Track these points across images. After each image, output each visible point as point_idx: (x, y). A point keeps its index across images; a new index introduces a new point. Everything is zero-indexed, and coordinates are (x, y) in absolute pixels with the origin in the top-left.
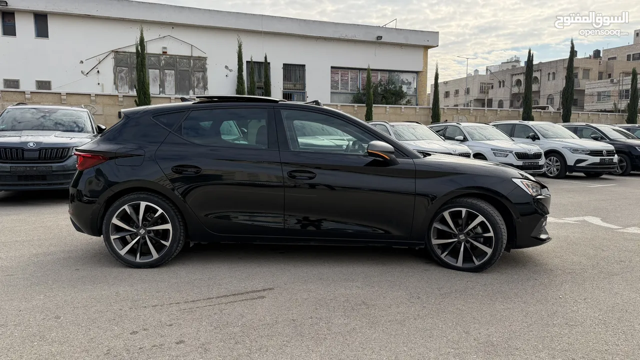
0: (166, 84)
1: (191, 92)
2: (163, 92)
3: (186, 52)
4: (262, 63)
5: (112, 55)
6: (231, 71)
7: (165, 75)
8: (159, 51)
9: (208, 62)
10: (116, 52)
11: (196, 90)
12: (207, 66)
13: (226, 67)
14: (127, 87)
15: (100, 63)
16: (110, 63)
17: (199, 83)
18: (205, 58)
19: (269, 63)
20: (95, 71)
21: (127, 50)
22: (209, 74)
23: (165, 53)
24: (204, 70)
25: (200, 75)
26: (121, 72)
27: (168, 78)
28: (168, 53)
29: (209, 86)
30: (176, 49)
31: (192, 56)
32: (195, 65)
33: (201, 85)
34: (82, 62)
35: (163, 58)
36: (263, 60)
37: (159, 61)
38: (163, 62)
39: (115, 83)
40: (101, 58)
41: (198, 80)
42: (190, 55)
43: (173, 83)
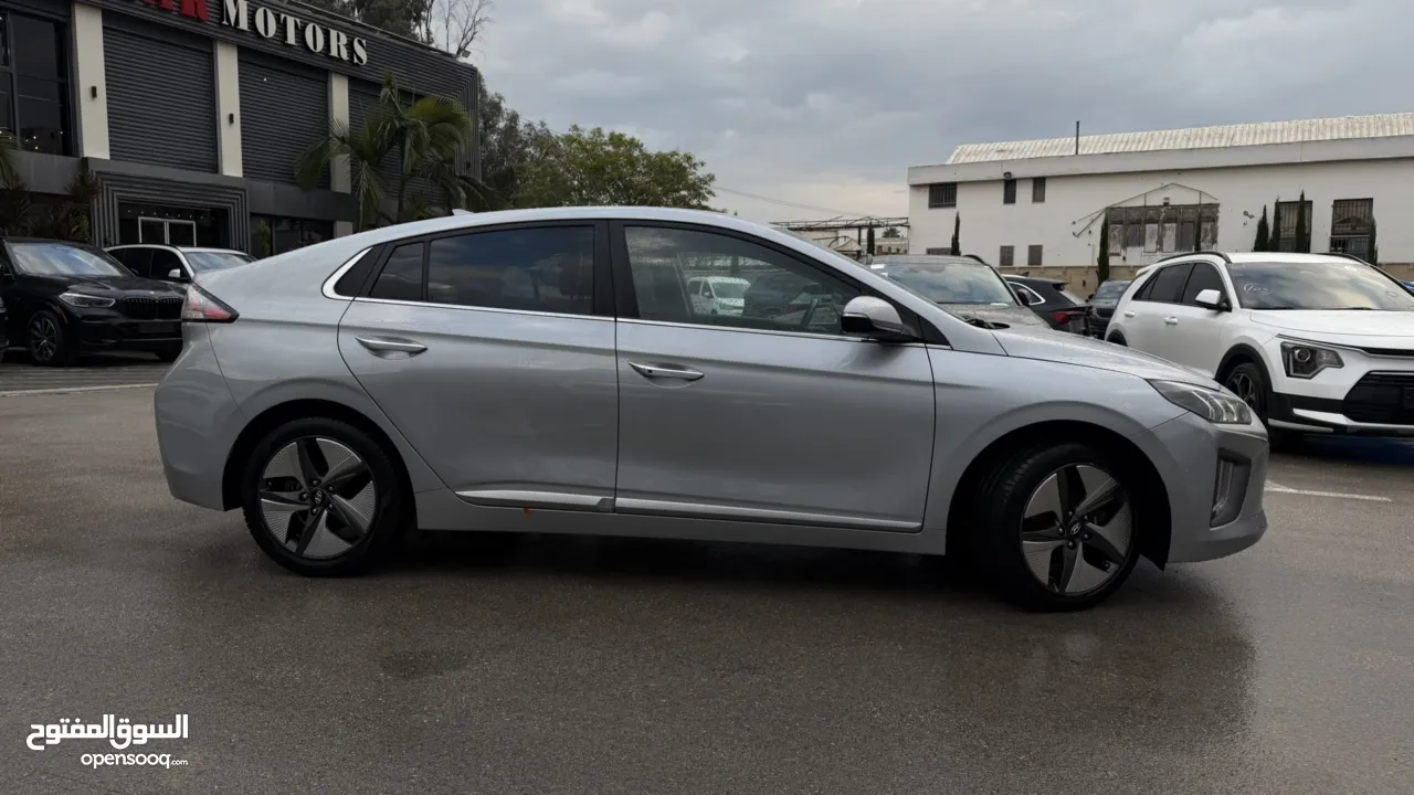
0: (1166, 241)
2: (1161, 249)
3: (1190, 199)
4: (1296, 202)
5: (1103, 214)
6: (1251, 217)
7: (1164, 229)
8: (1160, 203)
9: (1220, 209)
10: (1108, 209)
13: (1246, 213)
14: (1119, 246)
15: (1092, 223)
18: (1217, 205)
19: (1311, 202)
20: (1087, 230)
21: (1124, 205)
22: (1220, 223)
23: (1166, 204)
24: (1214, 220)
25: (1208, 226)
27: (1168, 233)
28: (1171, 203)
29: (1219, 239)
30: (1182, 196)
31: (1200, 205)
32: (1203, 214)
33: (1209, 237)
34: (1074, 223)
35: (1163, 210)
36: (1298, 199)
37: (1159, 214)
38: (1164, 214)
40: (1094, 216)
42: (1197, 203)
43: (1173, 238)
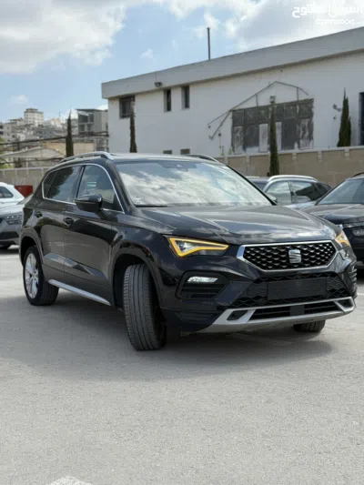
1: (296, 145)
5: (231, 116)
8: (268, 103)
9: (315, 104)
10: (233, 111)
11: (301, 142)
12: (313, 110)
14: (241, 147)
15: (221, 125)
16: (229, 122)
17: (304, 133)
18: (312, 101)
22: (315, 119)
23: (273, 102)
24: (310, 115)
25: (305, 122)
26: (237, 131)
27: (277, 131)
28: (279, 100)
31: (298, 101)
32: (301, 110)
35: (270, 109)
39: (232, 145)
40: (222, 119)
41: (304, 129)
42: (293, 99)
43: (280, 137)
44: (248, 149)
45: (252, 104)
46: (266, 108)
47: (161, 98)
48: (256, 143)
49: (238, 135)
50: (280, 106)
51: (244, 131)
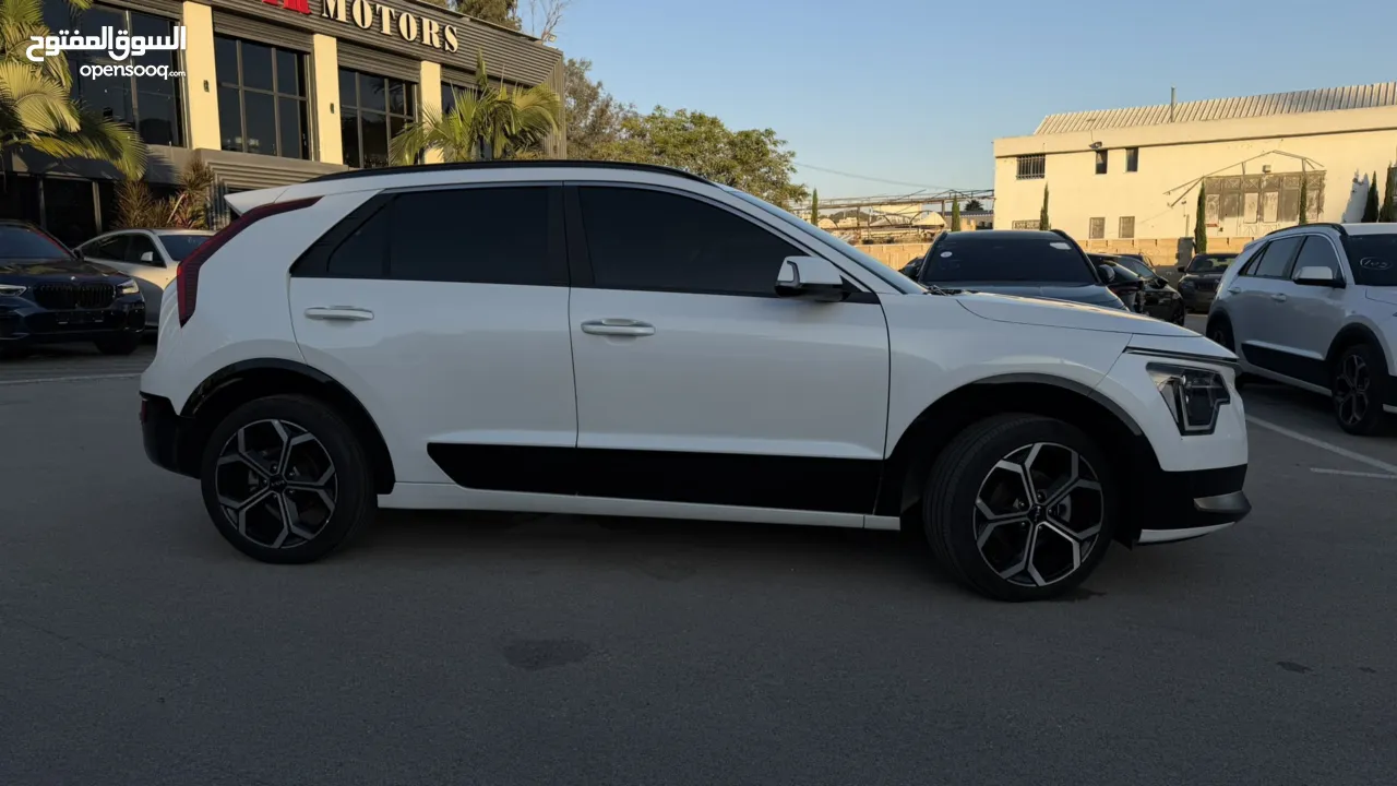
0: (1266, 211)
3: (1295, 166)
5: (1200, 183)
6: (1359, 185)
7: (1265, 198)
8: (1260, 172)
9: (1326, 176)
10: (1207, 178)
12: (1325, 182)
13: (1355, 181)
14: (1216, 217)
18: (1324, 173)
20: (1181, 200)
21: (1221, 174)
23: (1267, 172)
24: (1320, 188)
25: (1314, 193)
26: (1210, 199)
27: (1269, 202)
30: (1281, 166)
31: (1304, 172)
33: (1315, 206)
34: (1167, 193)
35: (1263, 178)
37: (1260, 183)
38: (1265, 183)
40: (1189, 186)
41: (1311, 201)
42: (1301, 170)
43: (1275, 208)
44: (1227, 219)
45: (1238, 171)
46: (1259, 178)
47: (1092, 159)
48: (1240, 212)
49: (1213, 203)
50: (1276, 175)
51: (1221, 200)
